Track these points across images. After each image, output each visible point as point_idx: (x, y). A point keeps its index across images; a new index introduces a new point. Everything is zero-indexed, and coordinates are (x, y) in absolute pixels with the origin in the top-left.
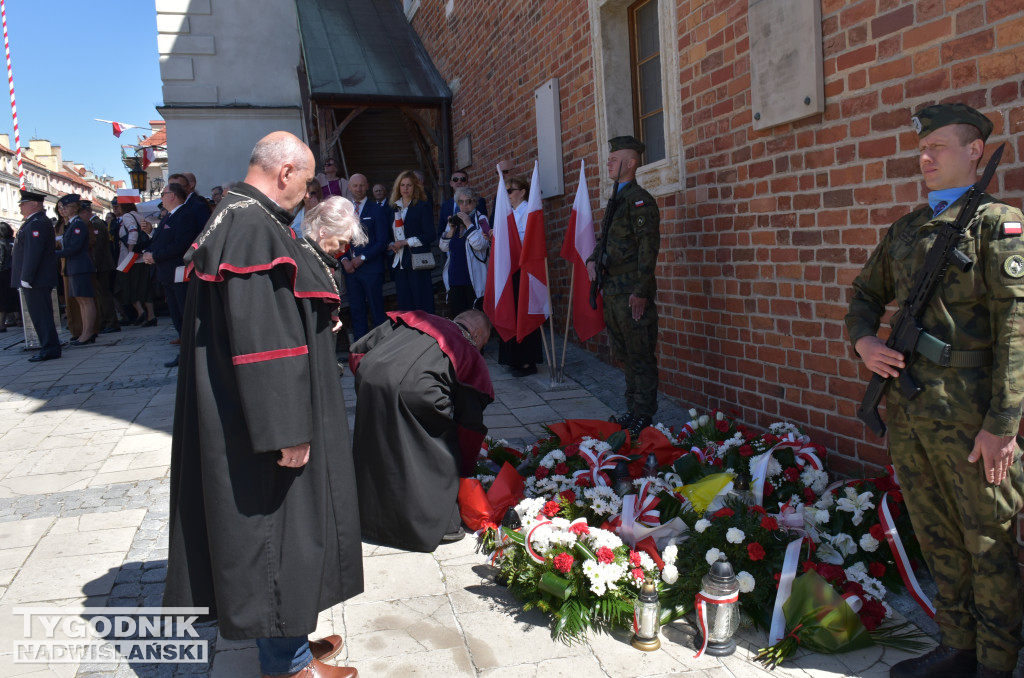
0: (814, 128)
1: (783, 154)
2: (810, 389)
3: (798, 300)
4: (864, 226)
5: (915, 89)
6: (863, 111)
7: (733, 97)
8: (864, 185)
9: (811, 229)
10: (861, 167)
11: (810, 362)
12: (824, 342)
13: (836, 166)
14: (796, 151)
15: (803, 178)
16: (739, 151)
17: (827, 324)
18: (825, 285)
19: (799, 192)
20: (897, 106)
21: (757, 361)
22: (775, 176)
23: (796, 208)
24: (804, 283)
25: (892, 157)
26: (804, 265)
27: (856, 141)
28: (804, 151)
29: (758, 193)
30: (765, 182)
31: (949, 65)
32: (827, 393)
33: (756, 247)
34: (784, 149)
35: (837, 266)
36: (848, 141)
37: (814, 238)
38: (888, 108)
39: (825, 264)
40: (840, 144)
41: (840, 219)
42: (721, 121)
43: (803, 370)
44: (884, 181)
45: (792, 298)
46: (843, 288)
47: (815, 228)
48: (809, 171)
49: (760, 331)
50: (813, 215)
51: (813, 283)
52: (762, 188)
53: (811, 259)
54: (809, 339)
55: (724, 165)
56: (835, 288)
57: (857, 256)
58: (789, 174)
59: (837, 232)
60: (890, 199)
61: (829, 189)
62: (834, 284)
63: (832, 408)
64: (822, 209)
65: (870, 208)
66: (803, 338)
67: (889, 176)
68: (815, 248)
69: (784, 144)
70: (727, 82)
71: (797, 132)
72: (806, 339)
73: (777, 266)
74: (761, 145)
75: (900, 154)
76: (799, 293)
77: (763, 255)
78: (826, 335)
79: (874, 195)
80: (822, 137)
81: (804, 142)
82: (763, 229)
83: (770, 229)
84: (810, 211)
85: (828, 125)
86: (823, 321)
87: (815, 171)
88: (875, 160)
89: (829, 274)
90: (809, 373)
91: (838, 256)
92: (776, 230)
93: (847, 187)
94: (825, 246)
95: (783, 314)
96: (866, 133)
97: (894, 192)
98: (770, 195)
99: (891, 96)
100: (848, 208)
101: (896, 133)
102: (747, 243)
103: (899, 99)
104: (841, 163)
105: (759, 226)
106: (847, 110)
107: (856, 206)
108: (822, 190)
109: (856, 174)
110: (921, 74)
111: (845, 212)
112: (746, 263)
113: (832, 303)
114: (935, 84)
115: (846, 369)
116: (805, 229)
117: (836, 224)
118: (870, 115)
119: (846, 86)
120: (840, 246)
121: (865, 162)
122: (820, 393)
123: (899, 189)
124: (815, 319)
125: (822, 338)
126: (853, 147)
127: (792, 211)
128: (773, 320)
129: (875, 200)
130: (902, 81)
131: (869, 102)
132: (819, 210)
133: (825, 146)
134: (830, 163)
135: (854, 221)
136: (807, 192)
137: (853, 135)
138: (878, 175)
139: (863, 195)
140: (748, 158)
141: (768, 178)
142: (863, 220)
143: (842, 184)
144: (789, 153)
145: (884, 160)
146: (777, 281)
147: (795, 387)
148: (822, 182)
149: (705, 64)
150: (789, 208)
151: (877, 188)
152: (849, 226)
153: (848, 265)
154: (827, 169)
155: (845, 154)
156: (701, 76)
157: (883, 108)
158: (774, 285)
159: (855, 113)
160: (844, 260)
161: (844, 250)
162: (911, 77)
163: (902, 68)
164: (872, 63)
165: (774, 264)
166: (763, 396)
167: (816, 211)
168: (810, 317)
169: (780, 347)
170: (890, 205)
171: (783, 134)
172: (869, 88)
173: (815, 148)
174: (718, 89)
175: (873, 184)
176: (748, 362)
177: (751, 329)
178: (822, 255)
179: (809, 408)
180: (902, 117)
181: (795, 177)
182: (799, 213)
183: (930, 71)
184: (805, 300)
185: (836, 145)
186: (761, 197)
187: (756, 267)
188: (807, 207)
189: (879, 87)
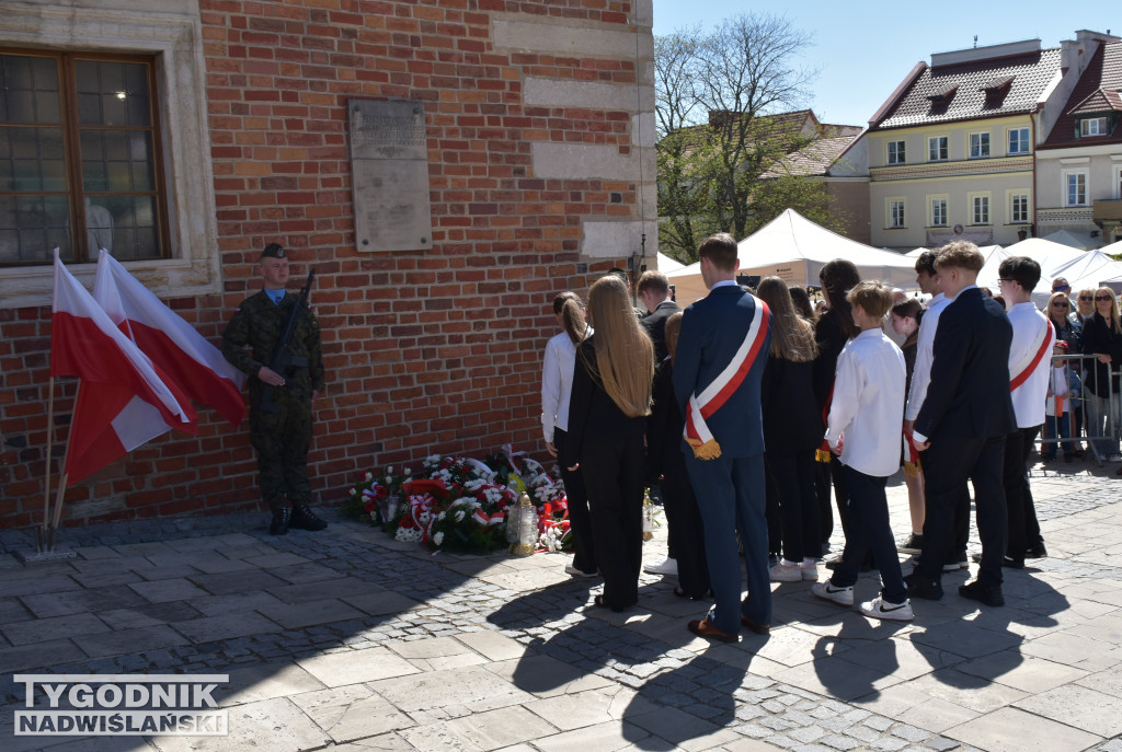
0: (416, 258)
1: (382, 272)
2: (412, 435)
3: (397, 375)
4: (460, 321)
5: (498, 248)
6: (459, 253)
7: (315, 220)
8: (461, 296)
9: (412, 324)
10: (459, 286)
11: (410, 416)
12: (426, 399)
13: (436, 284)
14: (397, 271)
15: (402, 290)
16: (321, 264)
17: (426, 387)
18: (426, 361)
19: (399, 299)
20: (486, 255)
21: (348, 431)
22: (371, 286)
23: (395, 310)
24: (403, 362)
25: (482, 282)
26: (402, 350)
27: (454, 270)
28: (405, 272)
29: (350, 298)
30: (361, 291)
31: (519, 240)
32: (429, 432)
33: (344, 342)
34: (382, 269)
35: (437, 347)
36: (448, 269)
37: (417, 330)
38: (480, 255)
39: (426, 347)
40: (441, 270)
41: (442, 317)
42: (290, 237)
43: (403, 423)
44: (477, 295)
45: (391, 374)
46: (444, 361)
47: (417, 324)
48: (409, 285)
49: (349, 407)
50: (415, 315)
51: (414, 361)
52: (358, 295)
53: (414, 344)
54: (411, 400)
55: (298, 274)
56: (437, 362)
57: (453, 340)
58: (389, 286)
59: (437, 325)
60: (481, 305)
61: (429, 298)
62: (437, 359)
63: (434, 441)
64: (424, 310)
65: (464, 310)
66: (404, 400)
67: (480, 292)
68: (416, 337)
69: (383, 265)
70: (304, 206)
71: (397, 258)
72: (407, 401)
73: (371, 354)
74: (355, 263)
75: (487, 281)
76: (399, 369)
77: (353, 347)
78: (428, 393)
79: (470, 303)
80: (422, 264)
81: (403, 265)
82: (355, 326)
83: (365, 326)
84: (411, 312)
85: (432, 257)
86: (423, 385)
87: (416, 286)
88: (469, 283)
89: (428, 353)
90: (409, 424)
91: (440, 340)
92: (372, 327)
93: (447, 298)
94: (425, 335)
95: (379, 388)
96: (463, 266)
97: (484, 302)
98: (365, 300)
99: (480, 248)
100: (447, 310)
101: (485, 269)
102: (334, 338)
103: (488, 251)
104: (442, 282)
105: (351, 324)
106: (447, 250)
107: (455, 309)
108: (423, 299)
109: (455, 290)
110: (502, 241)
111: (444, 314)
112: (333, 354)
113: (434, 371)
114: (512, 247)
115: (447, 411)
116: (407, 325)
117: (437, 320)
118: (466, 257)
119: (447, 236)
120: (441, 334)
121: (462, 284)
122: (421, 434)
123: (487, 299)
124: (416, 385)
125: (424, 395)
126: (451, 274)
127: (392, 312)
128: (367, 395)
129: (469, 306)
130: (491, 242)
131: (467, 249)
132: (421, 312)
133: (426, 271)
134: (432, 281)
135: (450, 319)
136: (409, 300)
137: (451, 266)
138: (473, 291)
139: (459, 302)
140: (337, 270)
141: (364, 289)
142: (461, 317)
143: (443, 295)
144: (389, 272)
145: (477, 283)
146: (372, 365)
147: (394, 438)
148: (423, 292)
149: (266, 183)
150: (389, 310)
151: (472, 299)
152: (448, 321)
153: (448, 345)
154: (429, 286)
155: (445, 277)
156: (259, 189)
157: (475, 254)
158: (369, 368)
159: (454, 253)
160: (444, 343)
161: (444, 337)
162: (496, 241)
163: (490, 235)
164: (468, 228)
165: (368, 352)
166: (355, 458)
167: (417, 313)
168: (412, 384)
169: (377, 413)
170: (481, 309)
171: (382, 258)
172: (465, 241)
173: (416, 270)
174: (288, 208)
175: (469, 296)
176: (332, 436)
177: (336, 408)
178: (422, 341)
179: (410, 448)
180: (490, 261)
181: (395, 289)
182: (399, 314)
183: (509, 241)
184: (406, 374)
185: (436, 271)
186: (354, 302)
187: (346, 357)
188: (409, 310)
189: (474, 242)
